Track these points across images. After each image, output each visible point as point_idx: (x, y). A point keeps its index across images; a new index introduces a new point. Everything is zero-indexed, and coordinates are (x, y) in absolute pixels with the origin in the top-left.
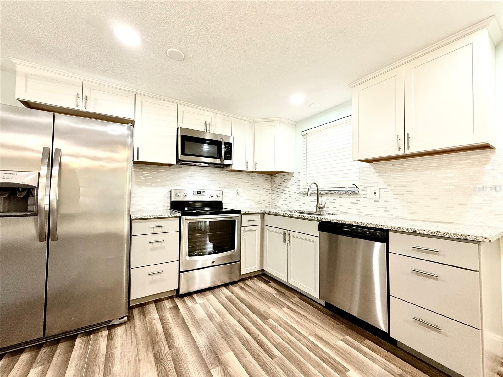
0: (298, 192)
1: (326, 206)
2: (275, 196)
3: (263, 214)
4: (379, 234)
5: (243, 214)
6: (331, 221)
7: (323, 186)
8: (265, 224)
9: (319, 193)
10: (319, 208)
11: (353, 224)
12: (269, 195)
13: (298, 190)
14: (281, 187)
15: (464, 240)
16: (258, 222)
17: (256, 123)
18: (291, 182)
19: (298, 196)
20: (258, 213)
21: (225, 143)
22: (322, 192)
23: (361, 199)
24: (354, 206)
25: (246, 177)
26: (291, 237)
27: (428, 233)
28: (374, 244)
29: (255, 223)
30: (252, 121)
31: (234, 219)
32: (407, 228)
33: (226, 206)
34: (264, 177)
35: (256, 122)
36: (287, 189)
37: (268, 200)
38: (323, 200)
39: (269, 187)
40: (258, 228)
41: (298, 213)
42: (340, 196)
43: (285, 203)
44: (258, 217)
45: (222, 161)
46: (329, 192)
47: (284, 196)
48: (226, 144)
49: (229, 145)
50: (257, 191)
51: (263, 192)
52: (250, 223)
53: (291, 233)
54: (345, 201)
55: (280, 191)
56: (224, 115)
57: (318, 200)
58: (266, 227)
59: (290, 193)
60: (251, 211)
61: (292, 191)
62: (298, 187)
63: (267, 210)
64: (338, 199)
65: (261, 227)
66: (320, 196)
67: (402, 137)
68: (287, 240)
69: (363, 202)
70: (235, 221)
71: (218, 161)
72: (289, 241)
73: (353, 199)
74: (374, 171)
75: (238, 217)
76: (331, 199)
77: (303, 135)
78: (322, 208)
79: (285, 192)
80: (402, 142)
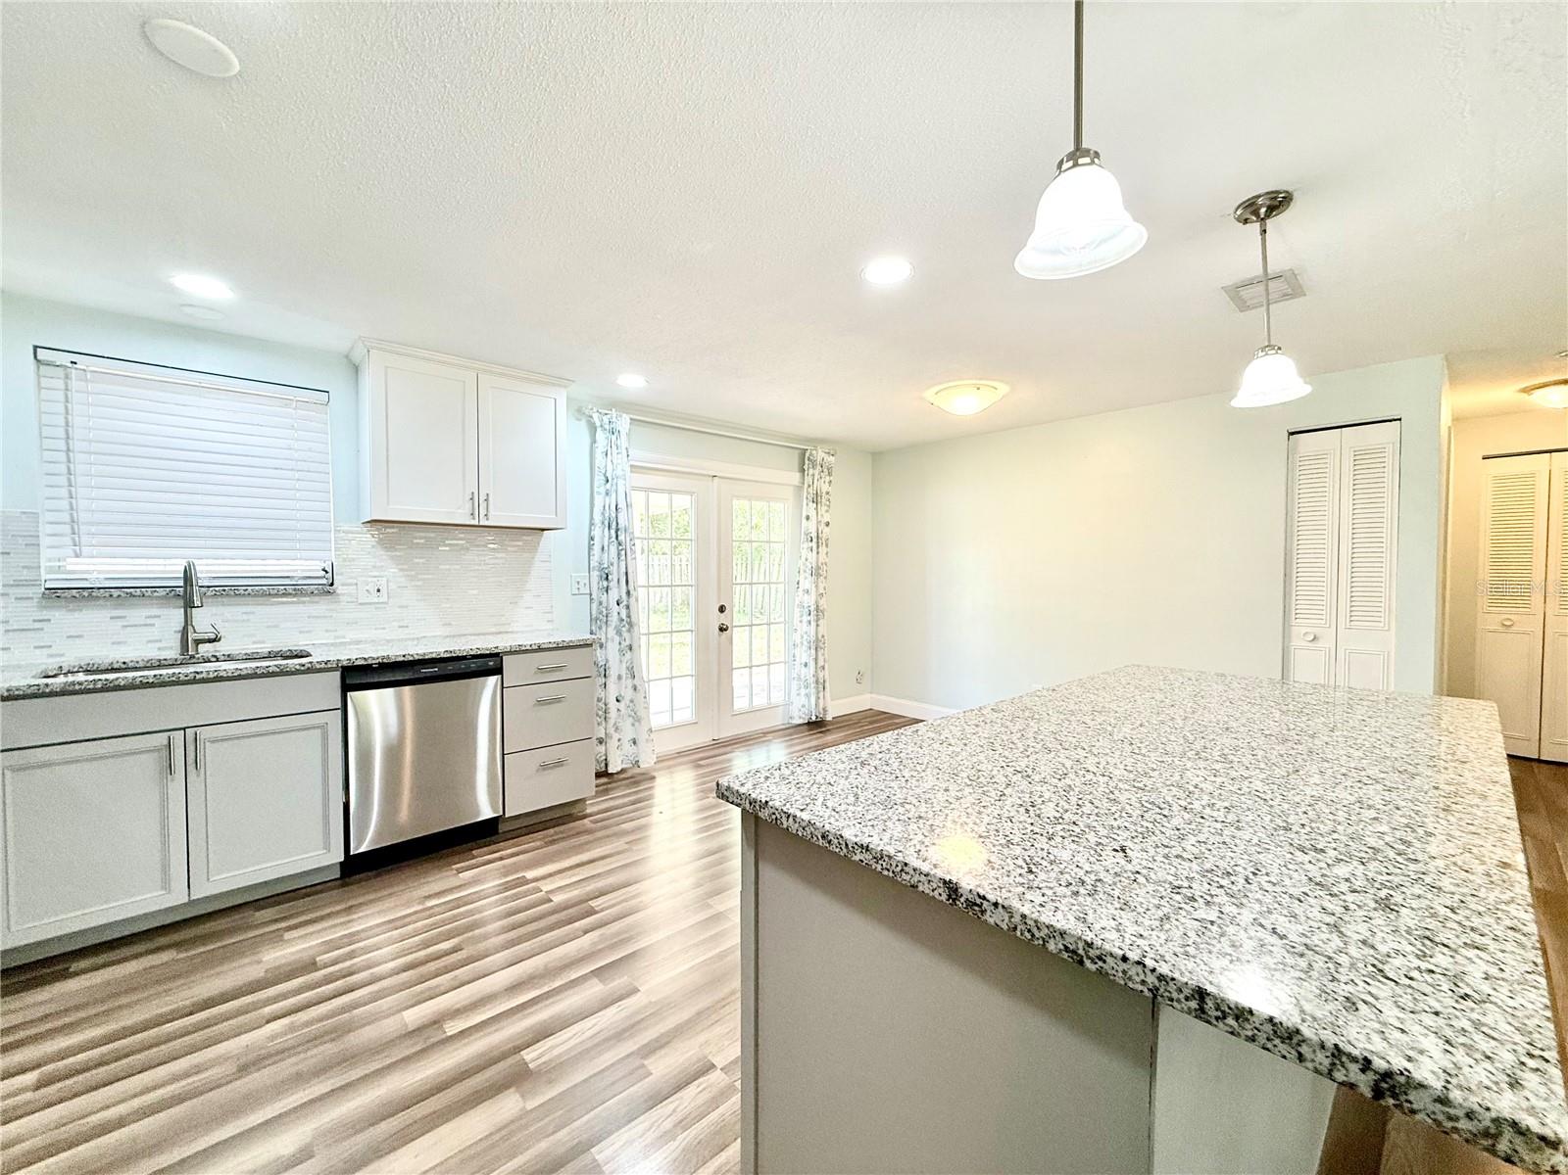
4: (491, 663)
6: (385, 661)
11: (442, 655)
23: (342, 606)
24: (319, 625)
27: (555, 645)
28: (486, 681)
32: (530, 643)
41: (87, 672)
46: (236, 592)
53: (207, 732)
64: (260, 609)
69: (346, 612)
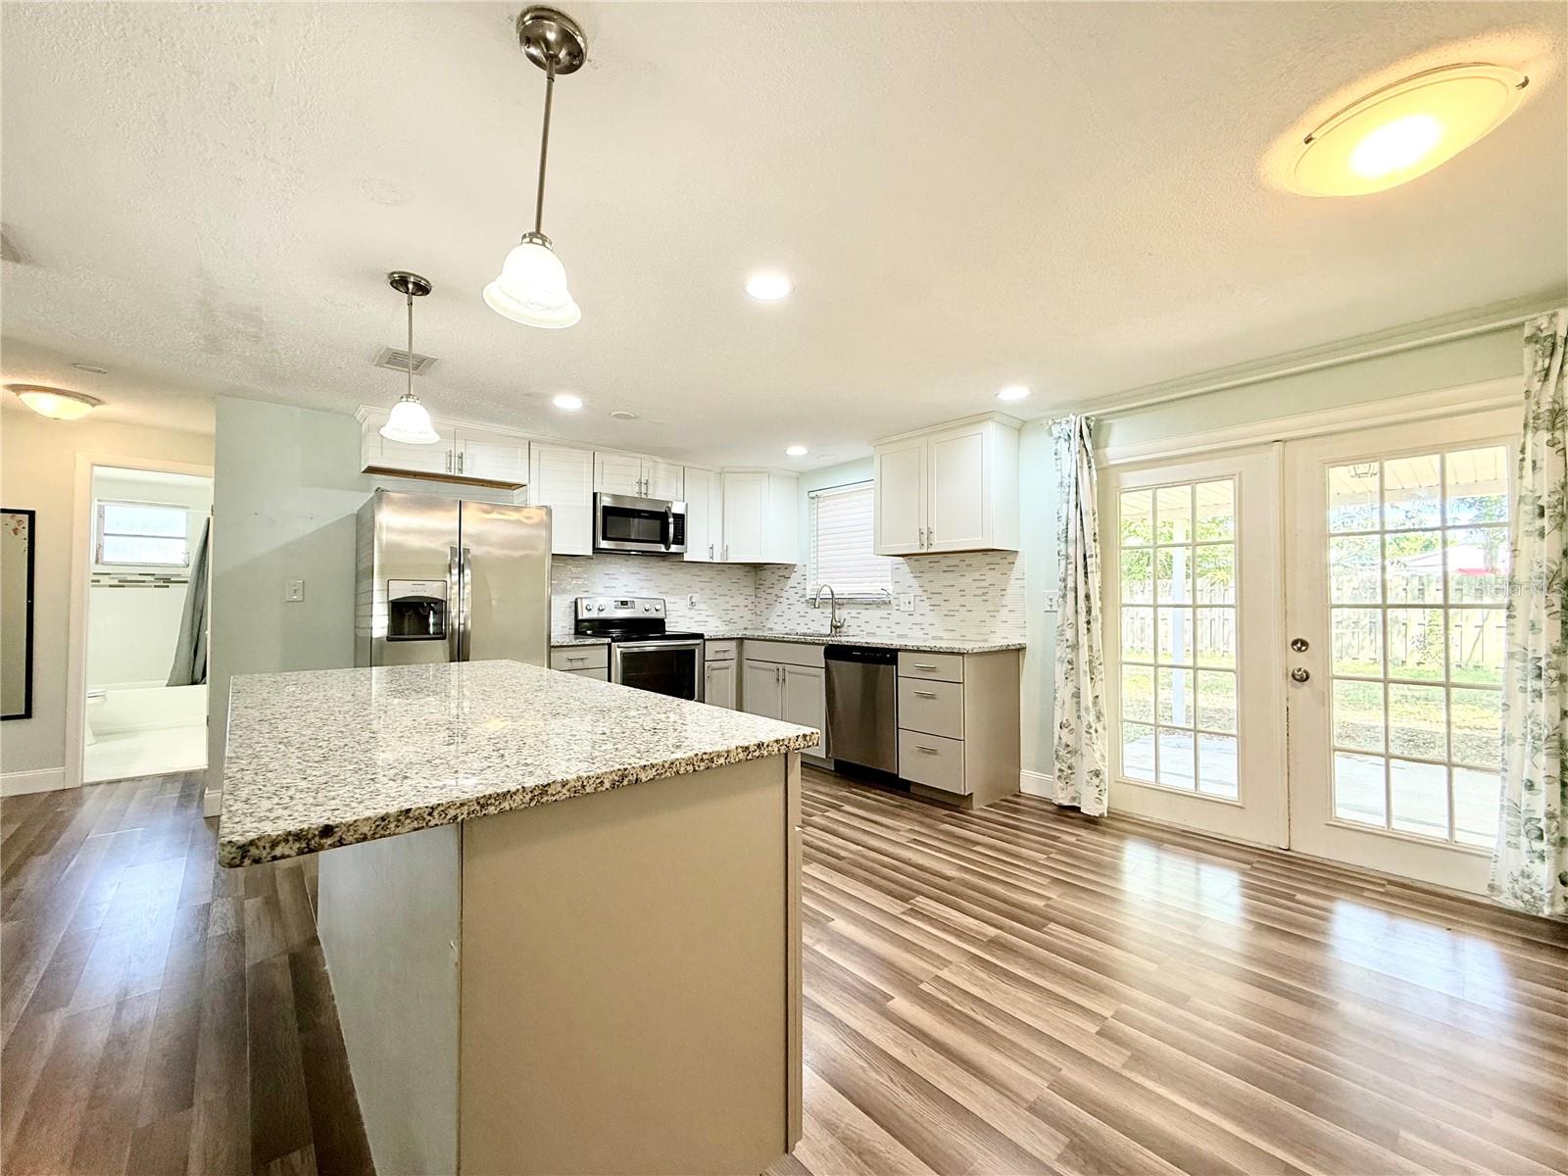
0: (803, 600)
1: (846, 624)
2: (762, 607)
3: (741, 640)
4: (888, 655)
5: (708, 640)
7: (842, 590)
8: (745, 656)
9: (835, 602)
10: (835, 627)
12: (751, 606)
13: (803, 596)
14: (775, 591)
15: (952, 653)
16: (733, 654)
17: (727, 475)
18: (791, 582)
19: (802, 608)
20: (734, 639)
21: (673, 514)
22: (840, 601)
23: (893, 612)
24: (885, 624)
25: (708, 574)
26: (787, 674)
29: (727, 656)
30: (719, 471)
31: (693, 648)
33: (671, 628)
34: (741, 572)
35: (728, 472)
36: (785, 595)
37: (748, 616)
38: (842, 614)
39: (750, 591)
40: (733, 664)
42: (867, 607)
43: (780, 620)
44: (734, 644)
45: (668, 548)
46: (851, 601)
47: (779, 608)
48: (676, 516)
49: (680, 519)
50: (728, 599)
51: (741, 601)
52: (719, 657)
53: (788, 667)
54: (874, 614)
55: (770, 599)
56: (670, 464)
57: (833, 613)
58: (746, 663)
59: (788, 602)
60: (720, 635)
61: (794, 598)
62: (803, 592)
63: (748, 633)
64: (863, 612)
65: (738, 661)
66: (837, 606)
67: (925, 531)
68: (781, 680)
69: (896, 616)
70: (694, 651)
71: (662, 548)
72: (784, 680)
73: (882, 613)
74: (908, 569)
75: (698, 644)
76: (854, 613)
77: (812, 498)
78: (839, 627)
79: (781, 600)
80: (925, 537)
